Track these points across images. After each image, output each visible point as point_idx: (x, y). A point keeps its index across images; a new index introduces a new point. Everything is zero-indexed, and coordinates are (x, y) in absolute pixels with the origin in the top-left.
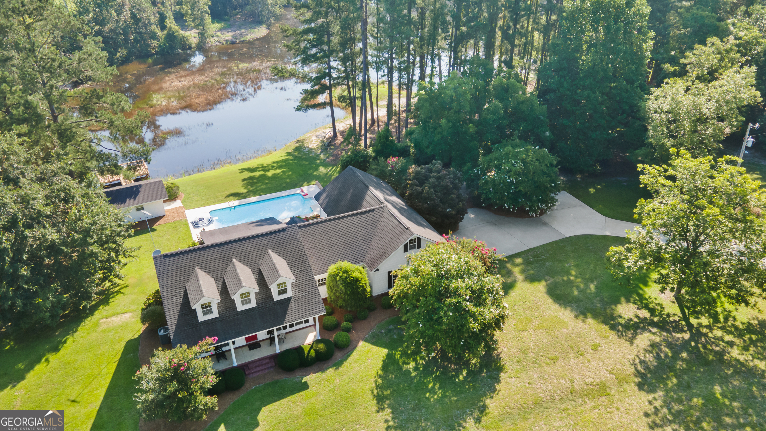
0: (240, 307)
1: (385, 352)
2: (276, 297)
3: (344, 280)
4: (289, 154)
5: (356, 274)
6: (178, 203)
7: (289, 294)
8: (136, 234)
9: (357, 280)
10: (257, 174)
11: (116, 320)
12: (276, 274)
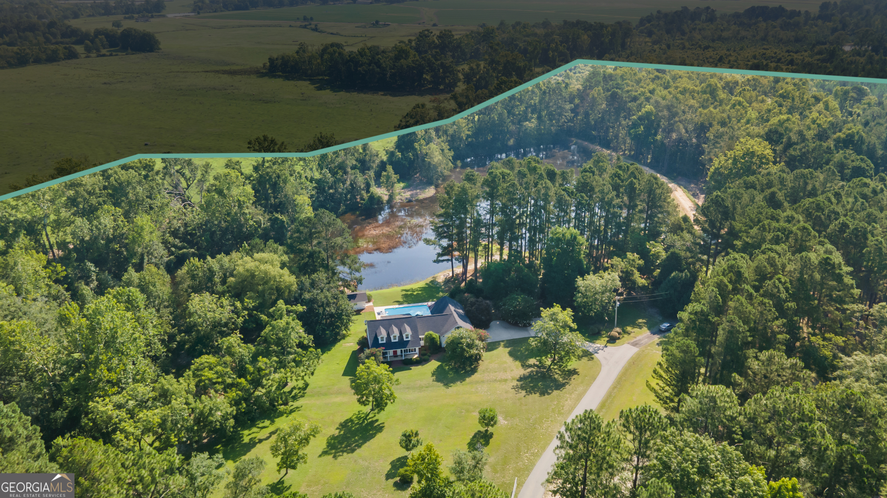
0: (393, 341)
1: (439, 363)
2: (405, 339)
3: (429, 337)
4: (427, 284)
5: (434, 336)
6: (371, 304)
7: (409, 339)
8: (356, 314)
9: (434, 338)
10: (409, 293)
11: (348, 344)
12: (405, 331)
